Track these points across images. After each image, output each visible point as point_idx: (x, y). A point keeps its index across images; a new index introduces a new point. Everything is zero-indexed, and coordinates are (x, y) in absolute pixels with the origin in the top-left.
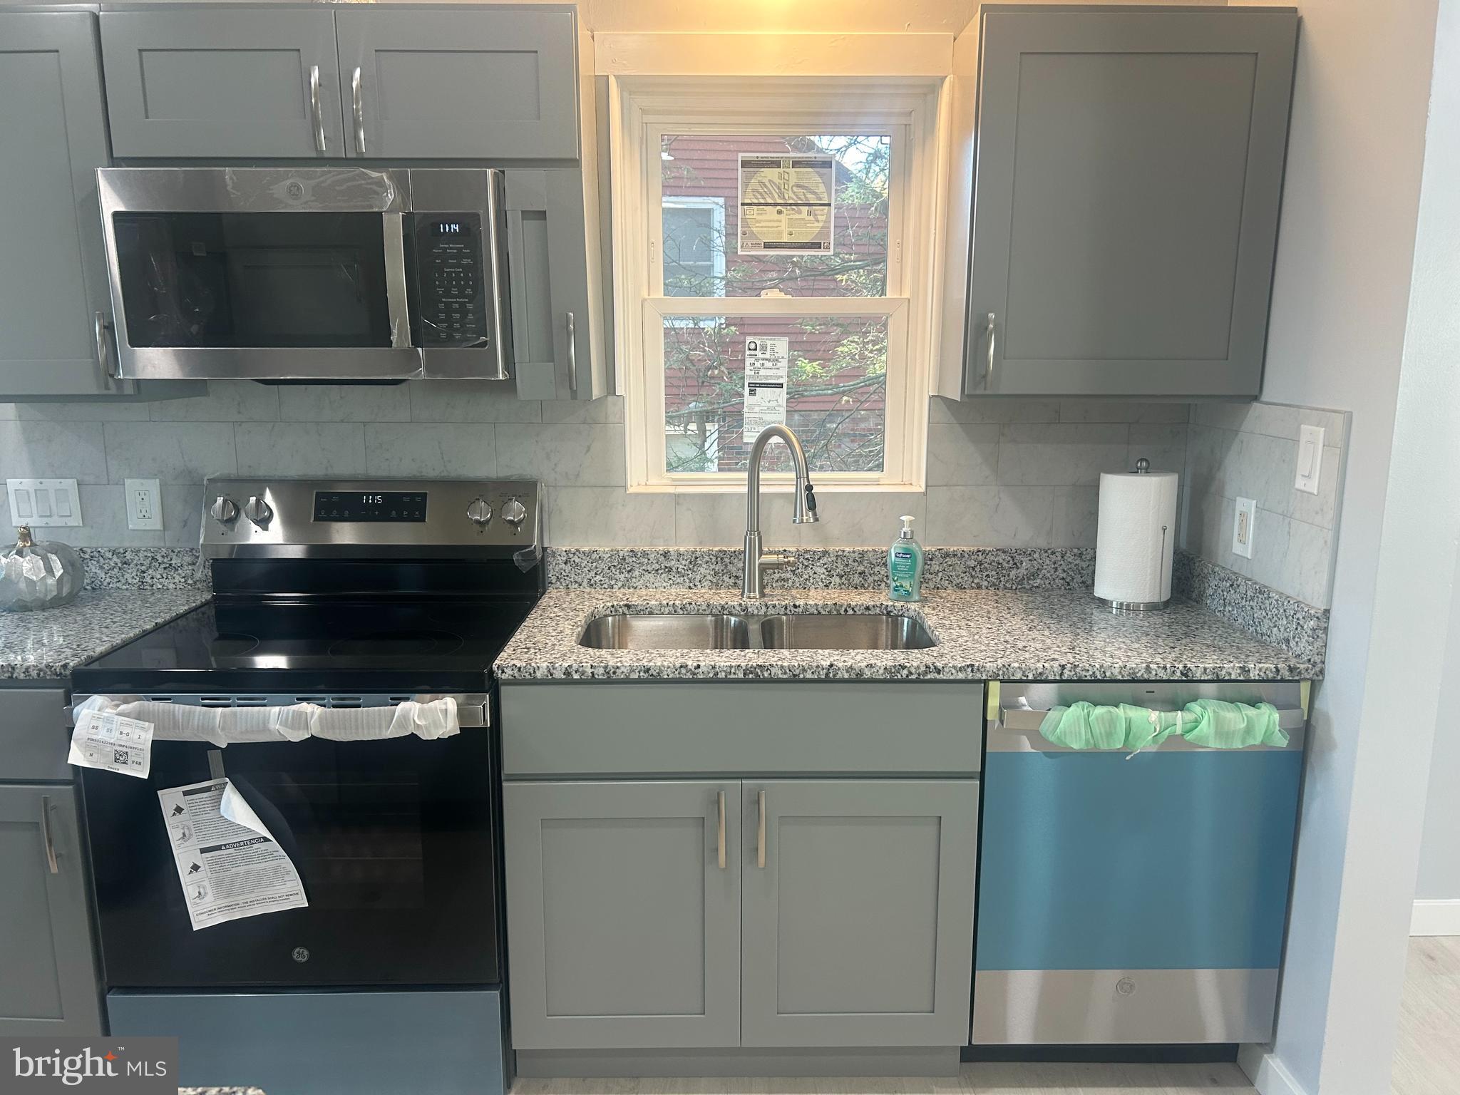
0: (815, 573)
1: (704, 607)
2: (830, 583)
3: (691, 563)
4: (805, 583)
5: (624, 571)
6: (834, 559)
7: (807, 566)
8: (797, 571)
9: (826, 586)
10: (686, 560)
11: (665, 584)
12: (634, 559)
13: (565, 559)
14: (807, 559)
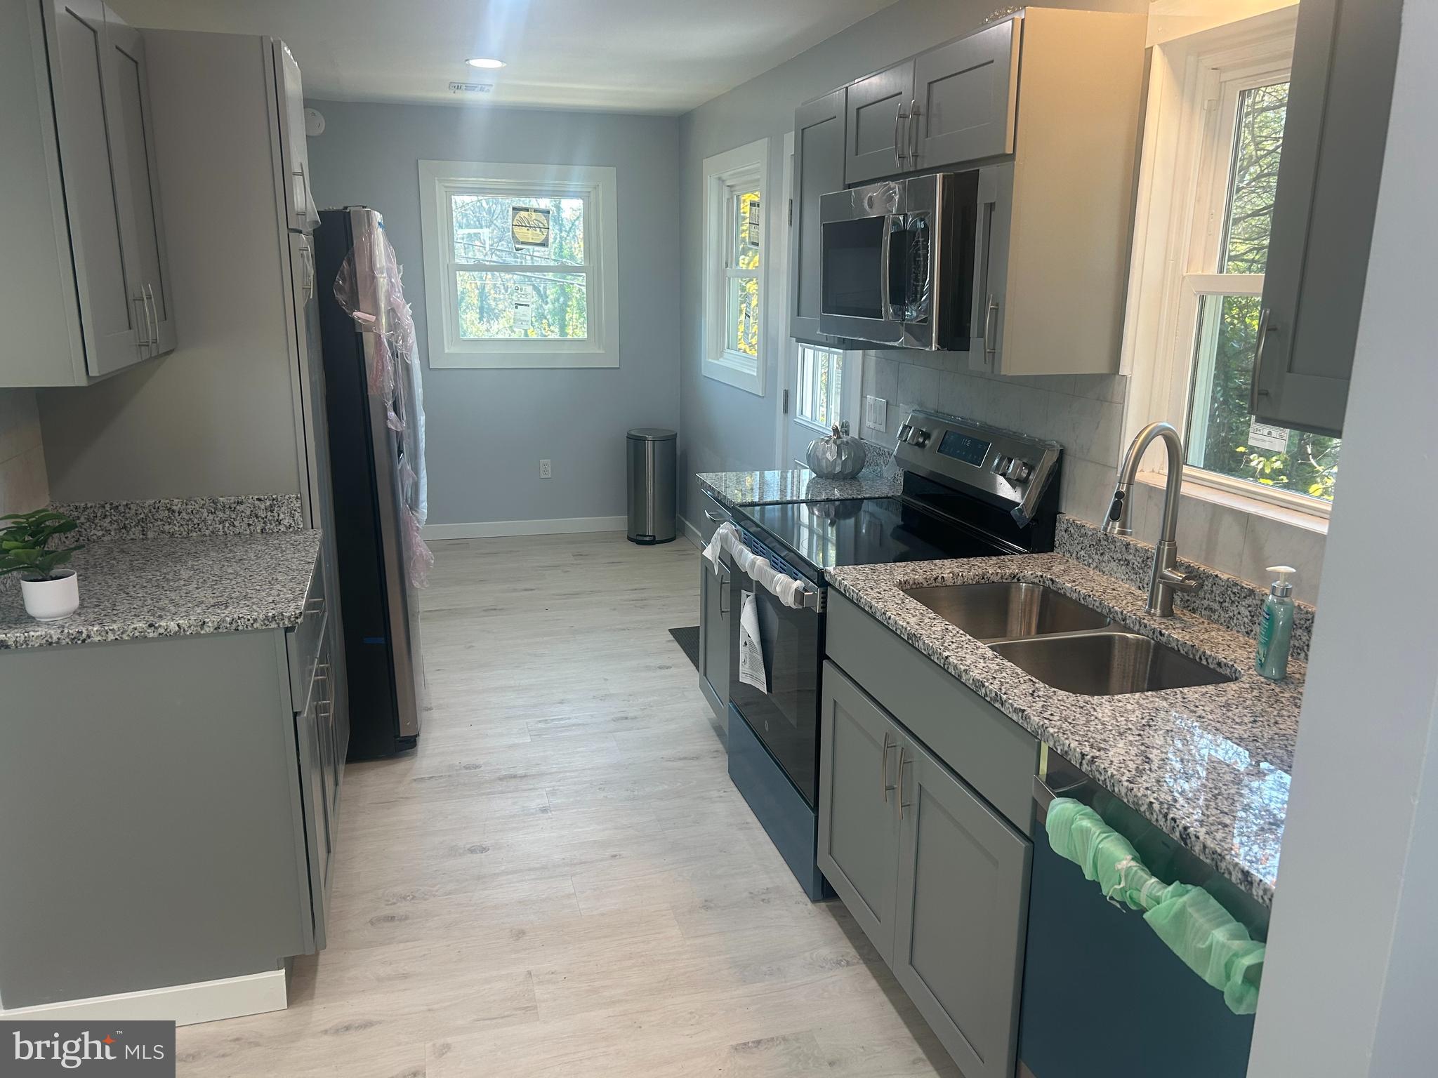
0: (1239, 613)
1: (1097, 604)
2: (1252, 631)
3: (1143, 561)
4: (1229, 622)
5: (1098, 552)
6: (1259, 603)
7: (1233, 602)
8: (1224, 604)
9: (1247, 633)
10: (1140, 558)
11: (1123, 577)
12: (1106, 543)
13: (1065, 526)
14: (1234, 593)
